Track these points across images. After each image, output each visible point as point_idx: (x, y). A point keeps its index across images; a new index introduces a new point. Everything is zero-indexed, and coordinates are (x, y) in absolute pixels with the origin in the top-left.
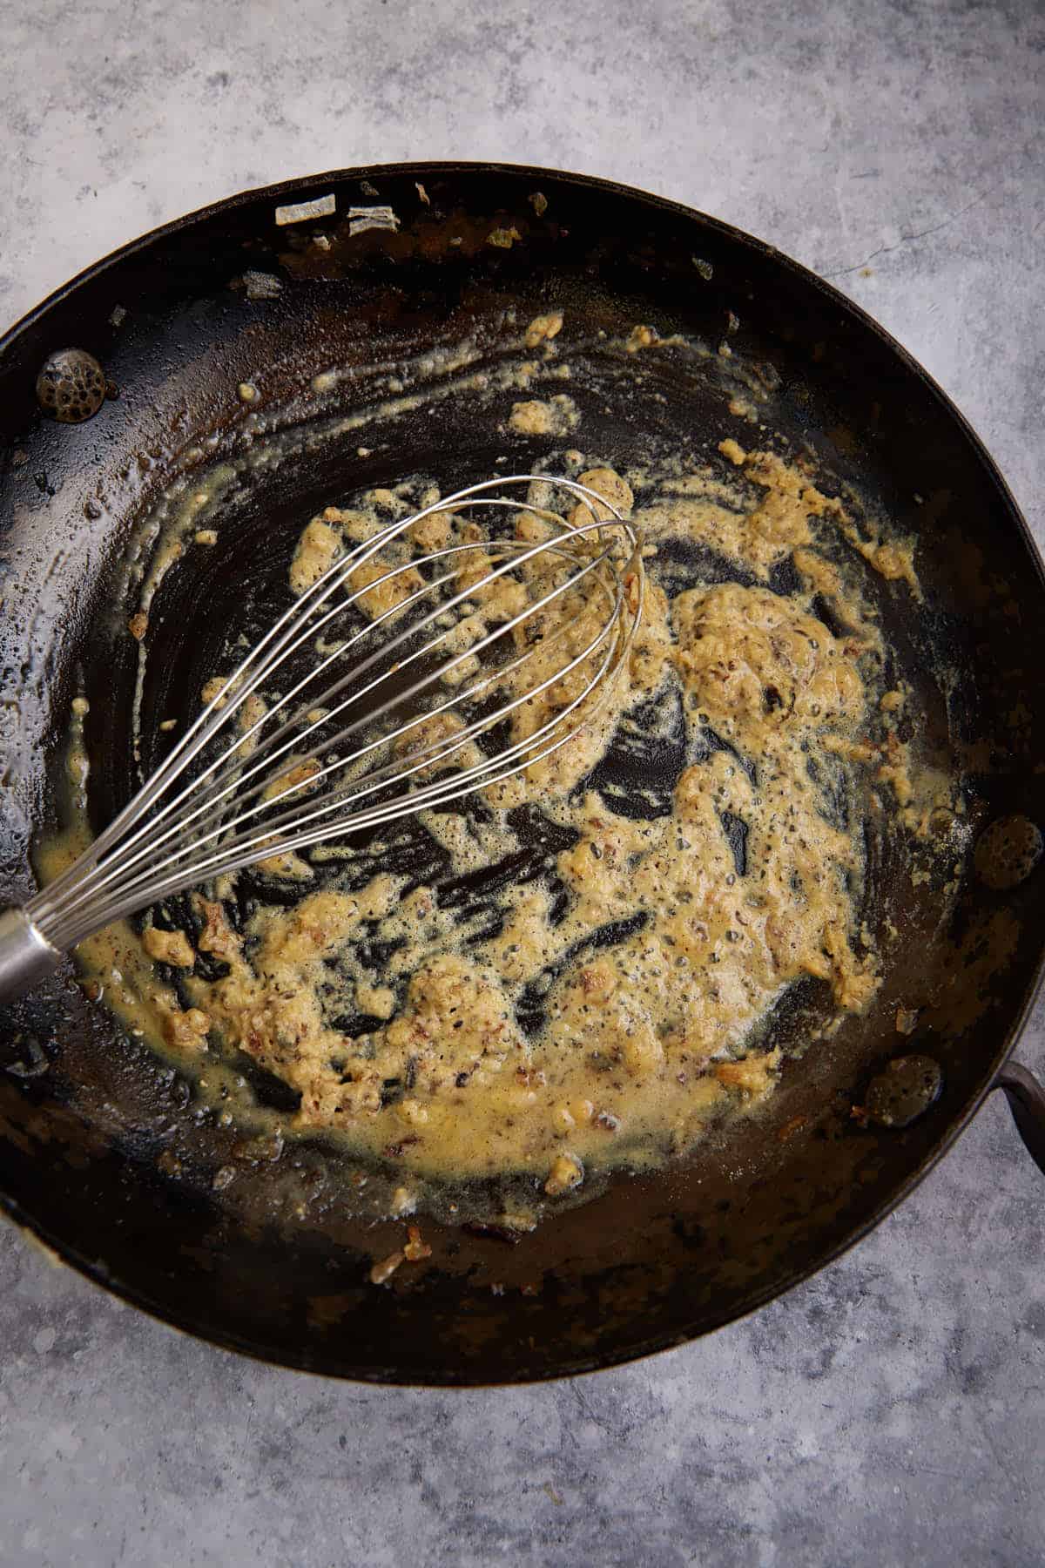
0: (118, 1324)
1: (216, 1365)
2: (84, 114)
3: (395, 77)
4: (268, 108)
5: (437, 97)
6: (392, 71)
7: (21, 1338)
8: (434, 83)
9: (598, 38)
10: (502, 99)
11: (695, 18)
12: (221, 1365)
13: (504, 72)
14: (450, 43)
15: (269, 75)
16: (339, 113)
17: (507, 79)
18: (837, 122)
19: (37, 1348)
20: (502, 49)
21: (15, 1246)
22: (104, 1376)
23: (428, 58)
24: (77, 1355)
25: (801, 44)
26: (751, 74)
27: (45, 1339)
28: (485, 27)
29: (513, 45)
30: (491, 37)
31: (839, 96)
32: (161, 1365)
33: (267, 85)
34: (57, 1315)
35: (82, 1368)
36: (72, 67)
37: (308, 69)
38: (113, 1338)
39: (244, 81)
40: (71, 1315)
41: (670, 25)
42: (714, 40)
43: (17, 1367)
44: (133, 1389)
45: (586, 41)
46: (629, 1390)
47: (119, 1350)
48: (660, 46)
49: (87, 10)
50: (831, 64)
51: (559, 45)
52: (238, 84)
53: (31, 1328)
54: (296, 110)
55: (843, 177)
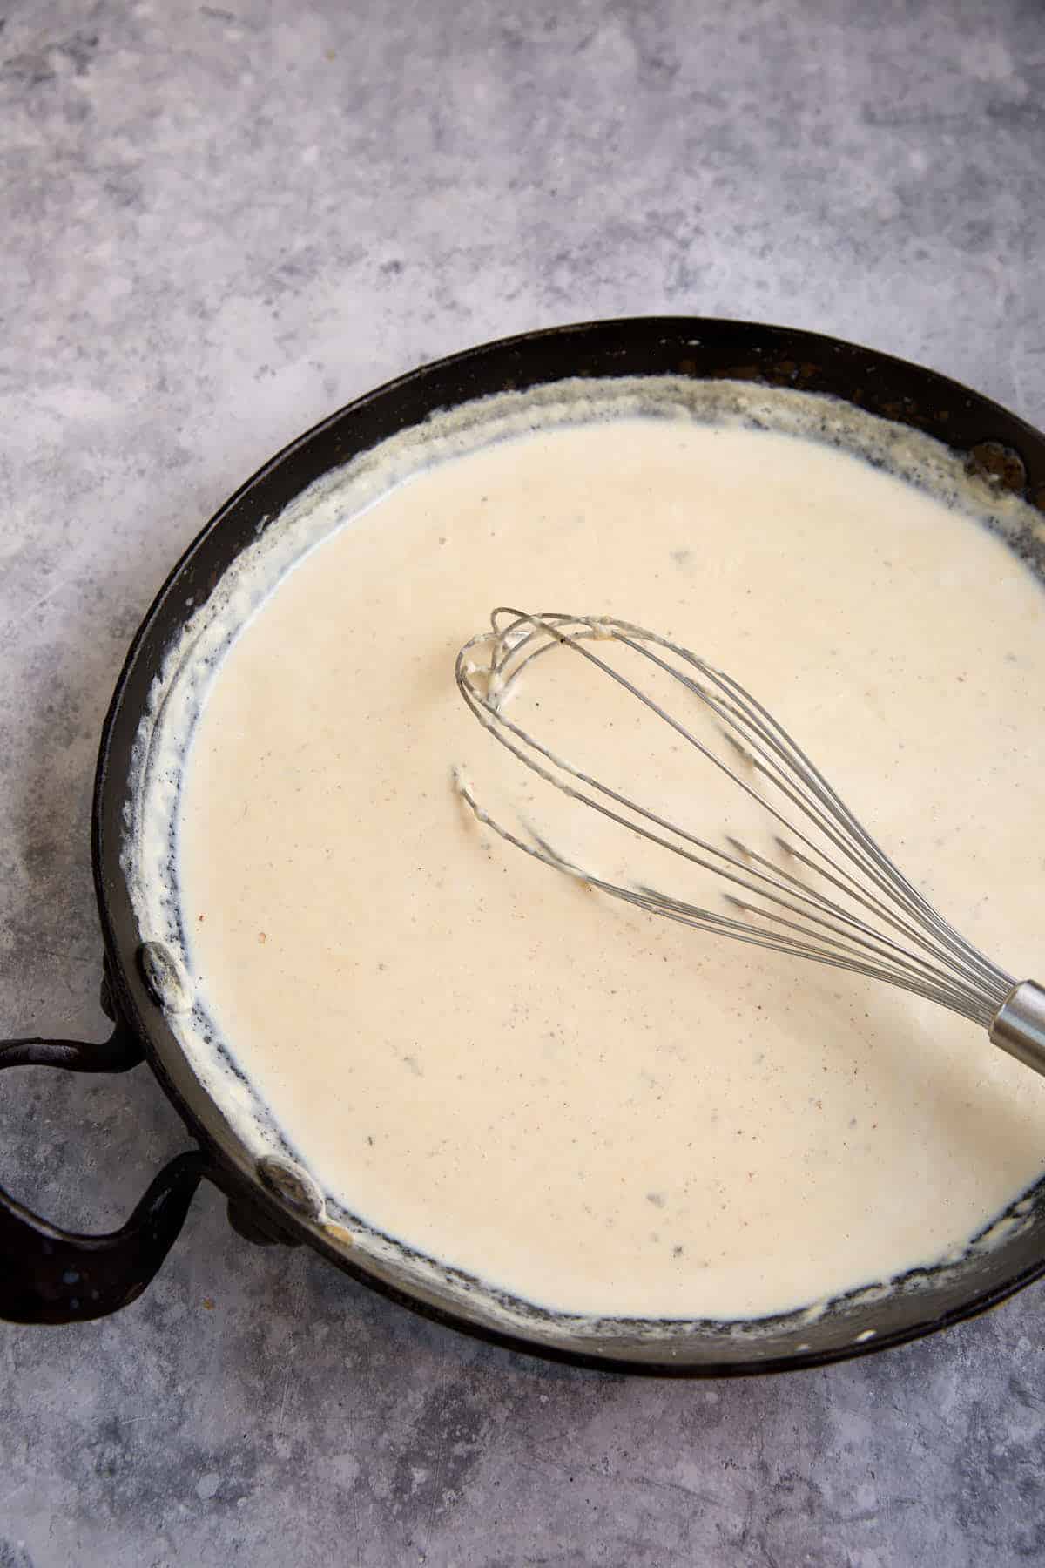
0: (284, 1471)
1: (385, 1519)
2: (260, 301)
3: (565, 264)
4: (440, 293)
5: (606, 281)
6: (563, 257)
7: (184, 1481)
8: (603, 269)
9: (766, 224)
10: (672, 282)
11: (863, 203)
12: (391, 1518)
13: (673, 257)
14: (618, 231)
15: (440, 262)
16: (511, 297)
17: (676, 266)
18: (1010, 299)
19: (201, 1495)
20: (670, 235)
21: (179, 1388)
22: (270, 1524)
23: (598, 245)
24: (241, 1502)
25: (971, 226)
26: (922, 255)
27: (208, 1485)
28: (652, 215)
29: (682, 232)
30: (660, 225)
31: (1013, 275)
32: (329, 1516)
33: (439, 271)
34: (221, 1460)
35: (246, 1516)
36: (249, 257)
37: (479, 258)
38: (279, 1486)
39: (416, 269)
40: (236, 1461)
41: (837, 210)
42: (884, 223)
43: (178, 1512)
44: (298, 1541)
45: (755, 228)
46: (825, 1557)
47: (286, 1497)
48: (830, 232)
49: (262, 206)
50: (1002, 242)
51: (728, 231)
52: (410, 273)
53: (193, 1474)
54: (467, 295)
55: (1018, 352)
